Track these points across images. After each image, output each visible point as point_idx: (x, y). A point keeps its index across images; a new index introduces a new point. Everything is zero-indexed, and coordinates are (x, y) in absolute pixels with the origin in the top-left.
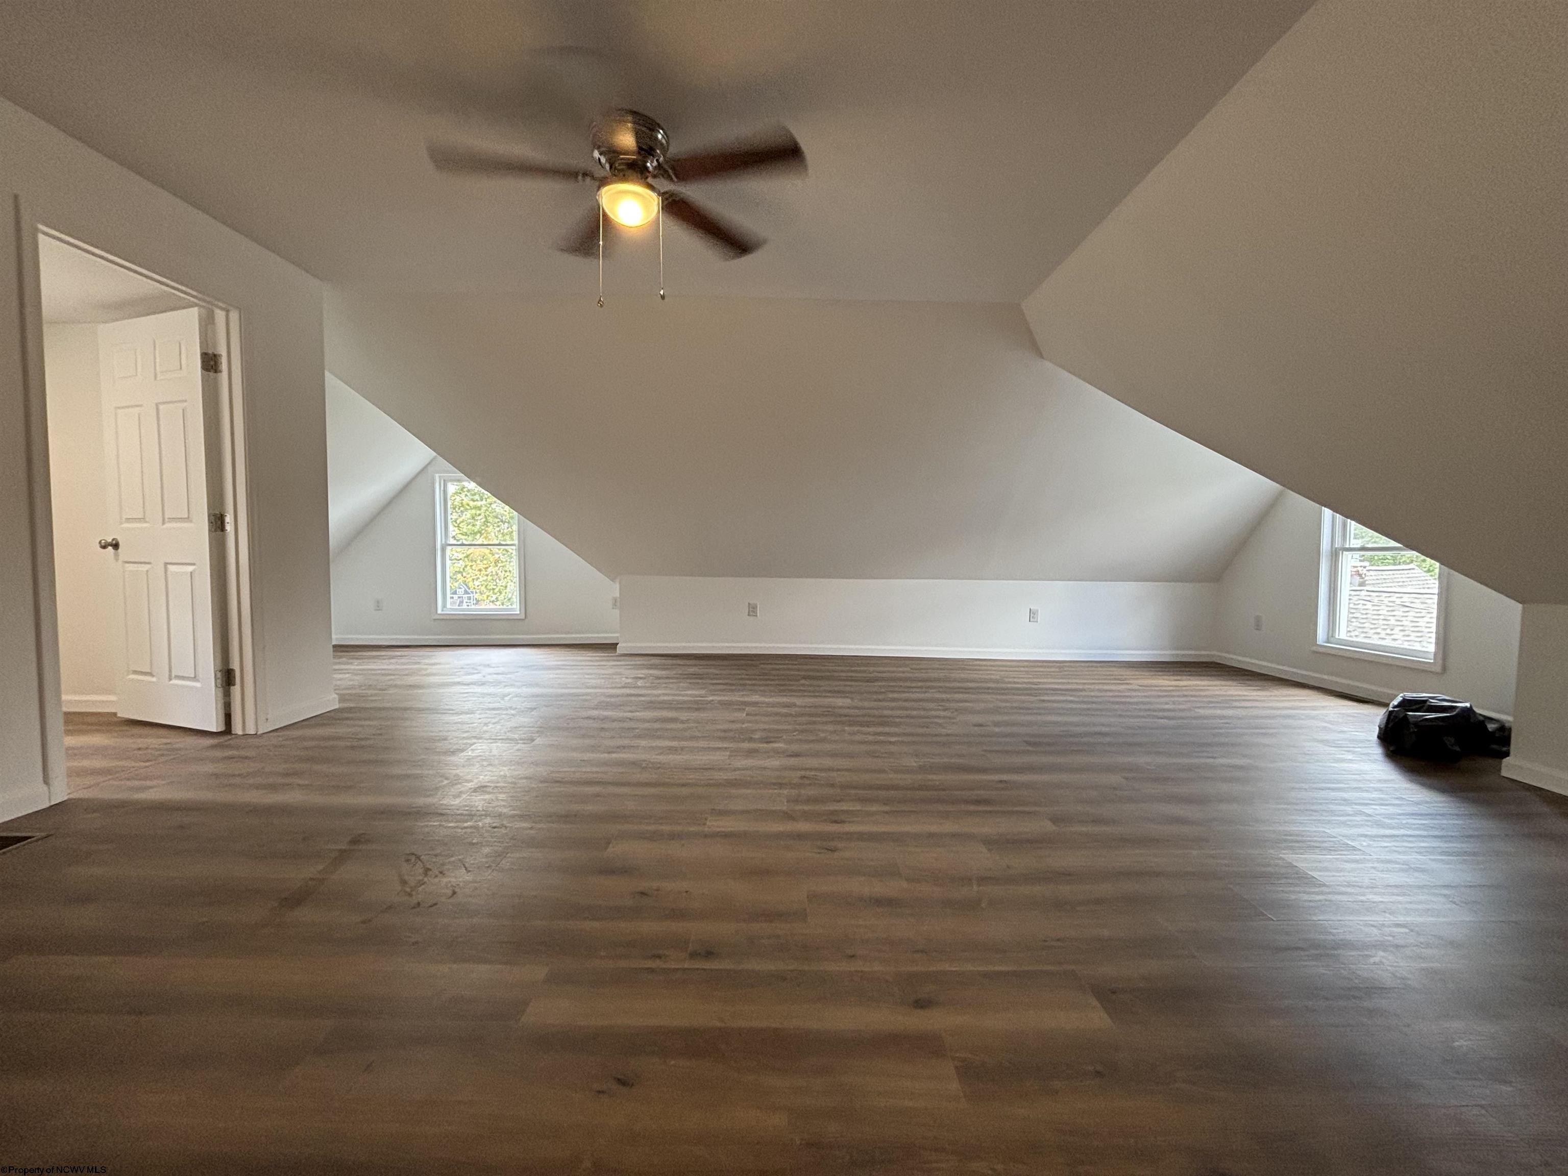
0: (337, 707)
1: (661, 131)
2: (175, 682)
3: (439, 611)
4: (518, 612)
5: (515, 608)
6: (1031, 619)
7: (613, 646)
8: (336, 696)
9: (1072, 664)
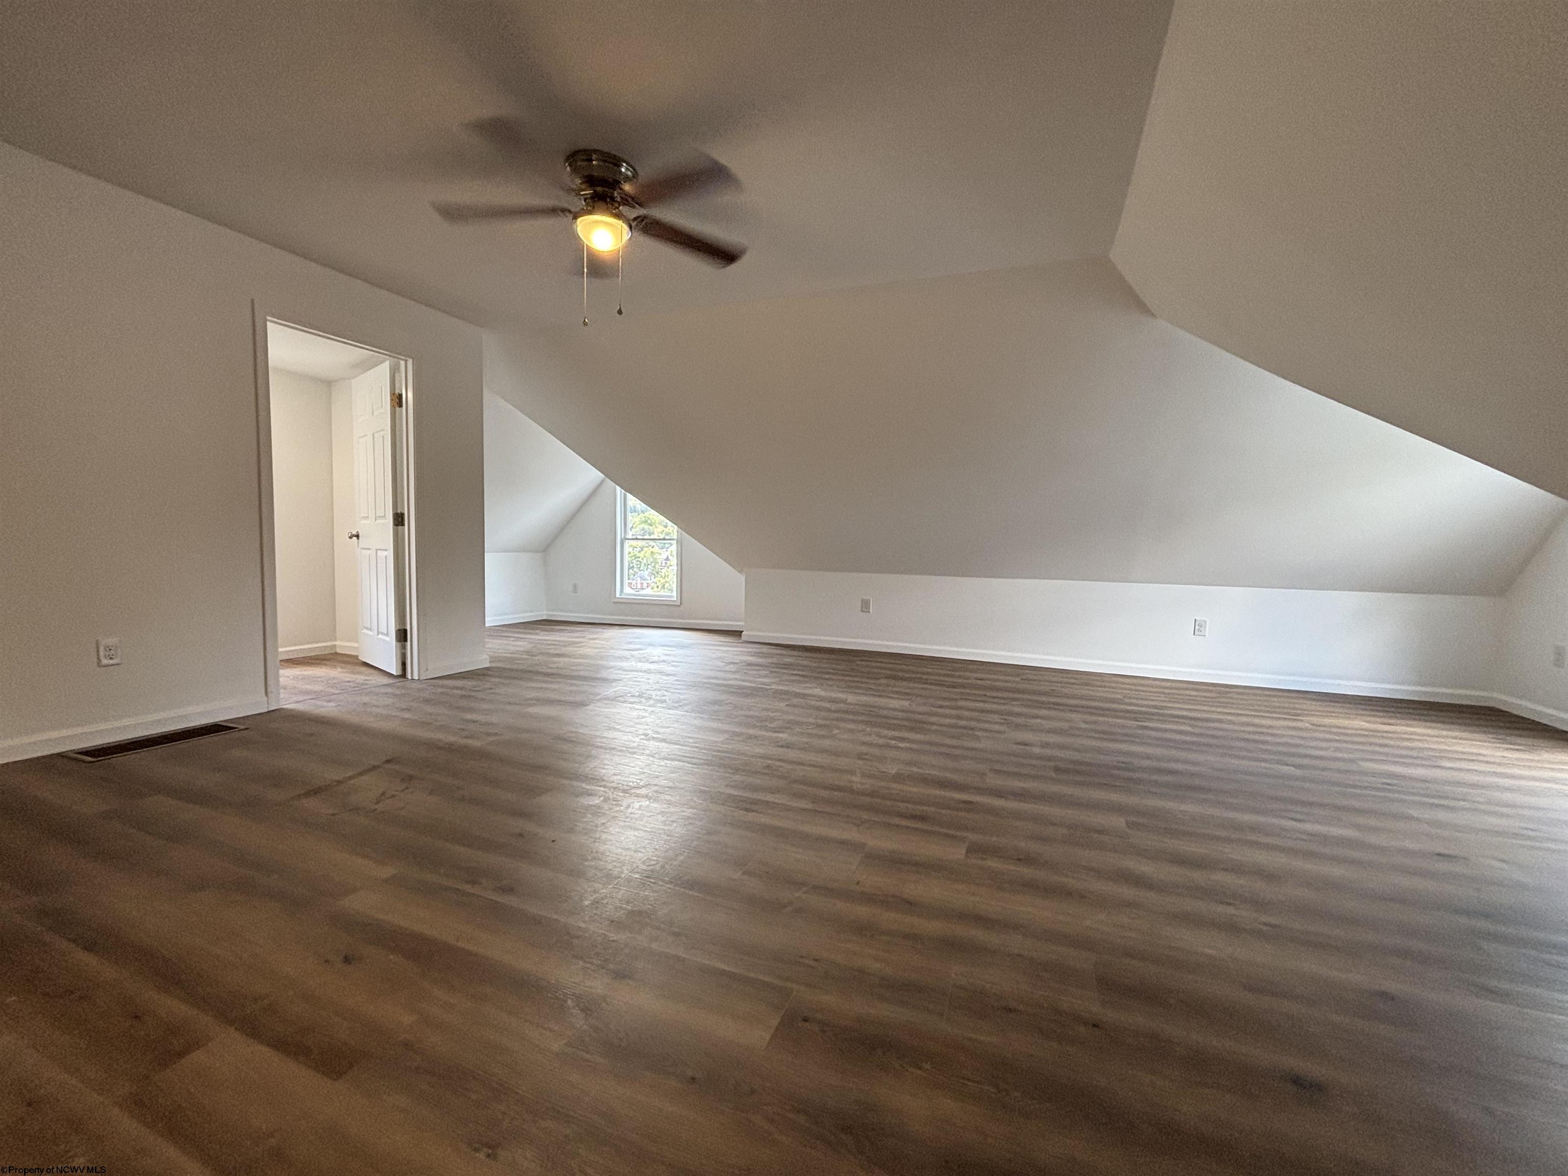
0: (488, 665)
1: (624, 164)
2: (380, 636)
3: (618, 595)
4: (675, 599)
5: (674, 596)
6: (1196, 633)
7: (737, 634)
8: (487, 657)
9: (1244, 691)
